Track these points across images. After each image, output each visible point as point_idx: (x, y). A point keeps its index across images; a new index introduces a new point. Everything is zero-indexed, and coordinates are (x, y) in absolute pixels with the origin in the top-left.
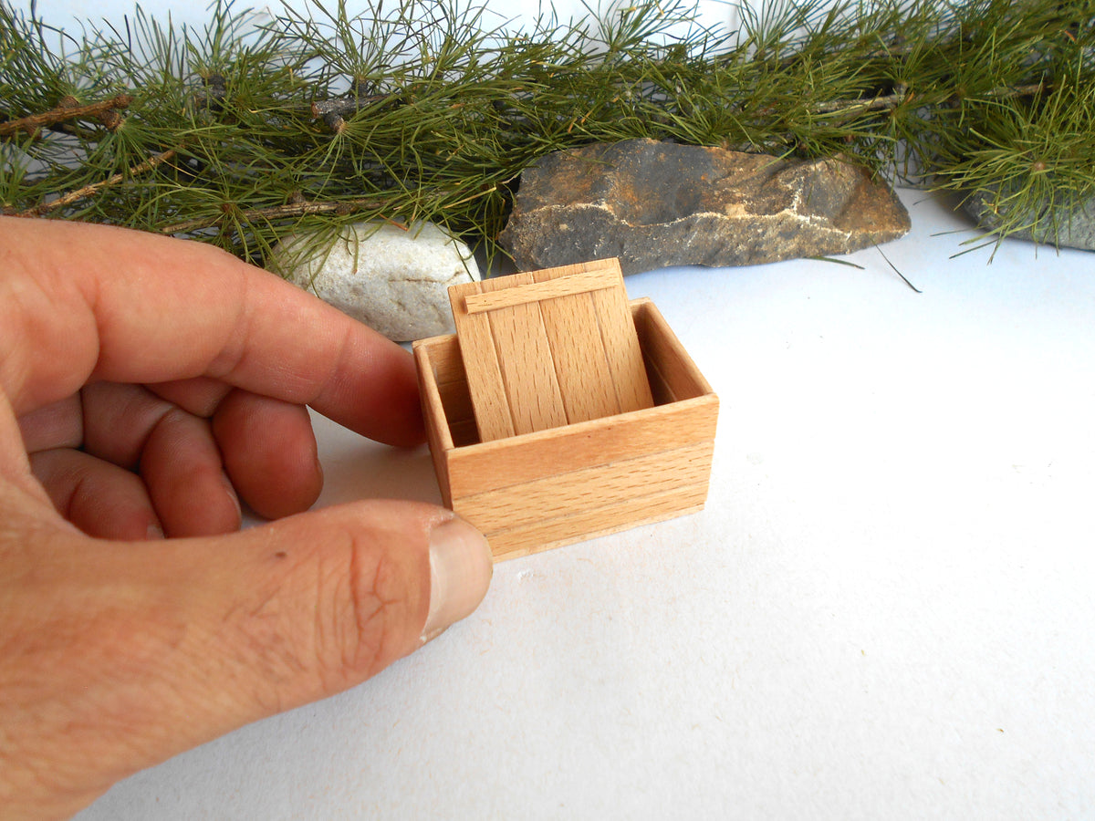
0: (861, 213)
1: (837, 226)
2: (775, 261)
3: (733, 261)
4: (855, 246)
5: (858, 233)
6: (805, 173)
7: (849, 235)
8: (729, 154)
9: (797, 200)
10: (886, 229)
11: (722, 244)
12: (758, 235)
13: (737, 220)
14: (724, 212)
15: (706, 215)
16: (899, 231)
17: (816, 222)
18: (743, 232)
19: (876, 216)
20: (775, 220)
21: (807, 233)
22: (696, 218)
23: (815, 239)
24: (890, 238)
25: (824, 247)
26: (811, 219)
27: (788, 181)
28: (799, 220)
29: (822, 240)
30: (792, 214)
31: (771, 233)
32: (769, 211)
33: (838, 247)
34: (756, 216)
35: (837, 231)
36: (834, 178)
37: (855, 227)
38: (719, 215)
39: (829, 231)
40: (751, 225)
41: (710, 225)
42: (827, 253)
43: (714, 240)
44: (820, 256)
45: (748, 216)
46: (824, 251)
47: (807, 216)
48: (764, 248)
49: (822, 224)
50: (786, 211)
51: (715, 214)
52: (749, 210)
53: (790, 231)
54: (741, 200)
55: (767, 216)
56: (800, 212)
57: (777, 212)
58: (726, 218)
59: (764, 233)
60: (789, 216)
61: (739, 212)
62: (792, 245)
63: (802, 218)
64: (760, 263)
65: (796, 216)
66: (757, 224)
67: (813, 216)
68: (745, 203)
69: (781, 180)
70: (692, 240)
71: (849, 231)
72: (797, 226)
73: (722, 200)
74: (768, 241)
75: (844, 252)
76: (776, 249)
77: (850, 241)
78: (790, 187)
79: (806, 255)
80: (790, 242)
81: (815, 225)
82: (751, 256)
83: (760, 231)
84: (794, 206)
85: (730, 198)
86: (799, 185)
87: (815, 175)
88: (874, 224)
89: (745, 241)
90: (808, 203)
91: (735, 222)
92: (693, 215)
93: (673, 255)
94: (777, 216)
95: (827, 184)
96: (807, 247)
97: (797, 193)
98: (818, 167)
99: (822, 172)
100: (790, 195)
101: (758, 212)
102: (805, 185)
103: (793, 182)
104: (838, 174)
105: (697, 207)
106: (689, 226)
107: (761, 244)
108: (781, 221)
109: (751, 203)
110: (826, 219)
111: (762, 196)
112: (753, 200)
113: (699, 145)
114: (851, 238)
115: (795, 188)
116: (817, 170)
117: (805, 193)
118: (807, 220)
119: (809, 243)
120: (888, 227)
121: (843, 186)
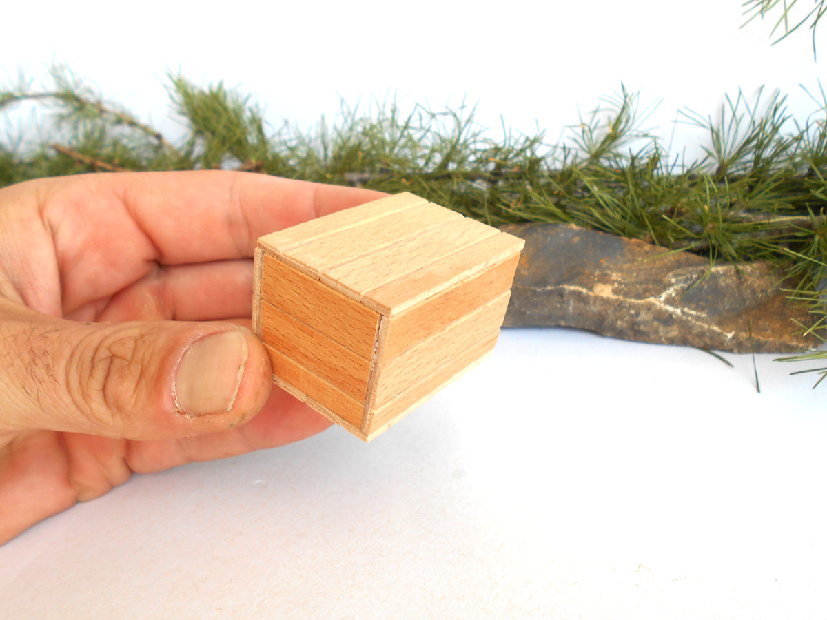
0: (760, 318)
1: (720, 324)
3: (620, 335)
4: (739, 347)
5: (744, 335)
7: (730, 335)
9: (671, 291)
10: (783, 339)
11: (602, 316)
12: (632, 316)
13: (606, 298)
14: (591, 289)
15: (572, 288)
16: (801, 345)
17: (691, 315)
18: (616, 309)
19: (778, 326)
20: (642, 306)
21: (683, 324)
22: (564, 289)
23: (695, 332)
24: (790, 349)
25: (708, 341)
26: (682, 311)
27: (675, 276)
28: (667, 311)
30: (659, 302)
31: (644, 316)
32: (639, 296)
33: (722, 344)
34: (621, 298)
35: (716, 328)
36: (741, 283)
38: (585, 291)
39: (706, 326)
40: (619, 306)
41: (581, 298)
42: (714, 348)
43: (592, 311)
44: (706, 348)
46: (710, 345)
47: (677, 307)
48: (642, 328)
49: (698, 318)
50: (652, 299)
51: (580, 289)
52: (615, 292)
53: (667, 320)
54: (613, 282)
55: (632, 300)
56: (669, 301)
57: (642, 298)
58: (591, 294)
59: (637, 315)
60: (654, 304)
61: (604, 291)
62: (674, 332)
63: (670, 309)
65: (662, 305)
66: (627, 305)
67: (686, 310)
68: (616, 285)
69: (671, 274)
70: (571, 307)
71: (731, 332)
72: (671, 316)
73: (596, 279)
74: (645, 323)
75: (731, 351)
76: (657, 332)
77: (734, 341)
78: (673, 280)
79: (693, 346)
80: (669, 329)
81: (690, 318)
82: (635, 333)
83: (632, 312)
84: (664, 296)
85: (604, 279)
86: (685, 281)
87: (714, 276)
88: (769, 332)
89: (621, 318)
90: (686, 298)
91: (602, 299)
92: (561, 286)
93: (563, 318)
94: (642, 301)
95: (728, 286)
96: (690, 338)
97: (675, 287)
98: (720, 269)
99: (725, 275)
100: (666, 287)
101: (626, 295)
102: (694, 283)
103: (680, 278)
104: (751, 280)
105: (570, 281)
106: (561, 294)
107: (638, 324)
108: (649, 307)
109: (623, 286)
110: (704, 315)
111: (641, 283)
112: (626, 285)
113: (618, 235)
114: (734, 338)
115: (677, 282)
116: (718, 272)
117: (688, 289)
118: (678, 311)
119: (690, 333)
120: (786, 338)
121: (753, 292)
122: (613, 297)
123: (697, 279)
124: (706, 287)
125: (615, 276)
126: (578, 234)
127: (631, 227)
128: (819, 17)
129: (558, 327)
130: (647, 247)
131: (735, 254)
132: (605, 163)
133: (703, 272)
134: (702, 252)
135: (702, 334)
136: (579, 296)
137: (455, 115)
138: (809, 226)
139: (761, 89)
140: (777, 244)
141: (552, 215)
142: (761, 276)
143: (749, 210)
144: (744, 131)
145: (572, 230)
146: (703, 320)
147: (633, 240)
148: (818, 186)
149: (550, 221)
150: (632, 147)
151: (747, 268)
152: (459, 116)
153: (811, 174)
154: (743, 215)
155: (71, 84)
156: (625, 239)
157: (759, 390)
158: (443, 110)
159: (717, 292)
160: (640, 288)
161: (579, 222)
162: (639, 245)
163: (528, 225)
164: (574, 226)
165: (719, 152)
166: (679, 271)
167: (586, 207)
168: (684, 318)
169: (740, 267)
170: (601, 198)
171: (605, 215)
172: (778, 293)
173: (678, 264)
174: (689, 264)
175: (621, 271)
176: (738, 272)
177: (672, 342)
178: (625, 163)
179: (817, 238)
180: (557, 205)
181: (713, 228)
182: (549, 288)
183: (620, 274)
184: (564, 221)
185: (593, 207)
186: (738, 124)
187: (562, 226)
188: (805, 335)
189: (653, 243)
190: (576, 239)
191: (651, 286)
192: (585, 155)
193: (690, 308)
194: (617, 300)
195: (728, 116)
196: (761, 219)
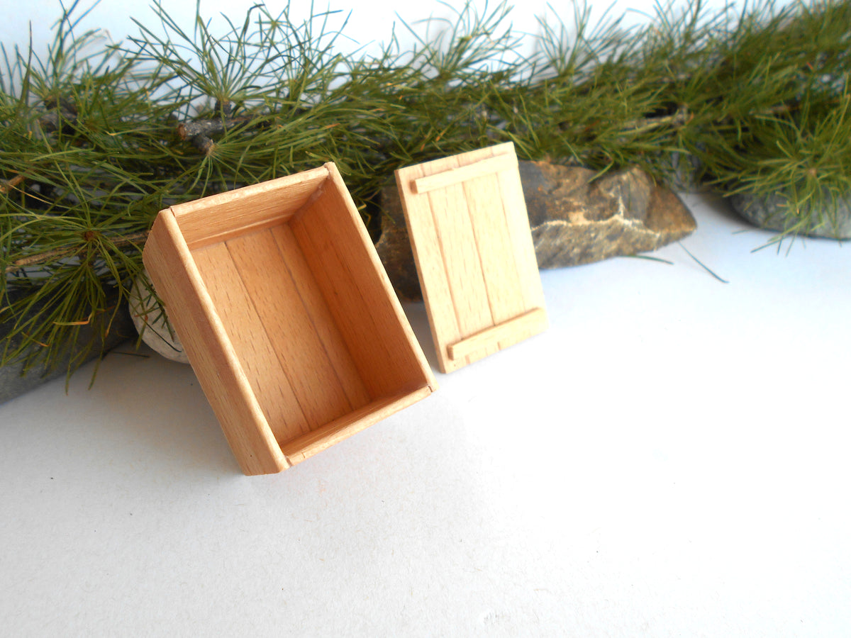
0: (662, 215)
1: (648, 227)
2: (599, 260)
3: (567, 262)
5: (664, 233)
6: (619, 182)
7: (658, 235)
8: (553, 169)
9: (621, 206)
10: (681, 228)
11: (561, 248)
12: (591, 239)
13: (578, 226)
14: (568, 220)
15: (554, 223)
17: (635, 225)
18: (581, 236)
19: (673, 217)
20: (605, 226)
22: (546, 227)
23: (633, 240)
24: (685, 235)
25: (638, 246)
26: (632, 223)
28: (623, 225)
29: (637, 241)
30: (620, 219)
31: (601, 236)
32: (601, 217)
33: (648, 245)
34: (590, 222)
35: (650, 232)
36: (638, 186)
37: (661, 227)
38: (565, 223)
39: (644, 232)
40: (587, 230)
41: (557, 231)
42: (640, 251)
44: (633, 254)
45: (587, 223)
46: (635, 249)
47: (629, 220)
48: (593, 249)
49: (639, 226)
50: (616, 217)
51: (561, 222)
52: (588, 217)
53: (617, 234)
55: (600, 222)
56: (625, 216)
57: (608, 217)
58: (570, 225)
59: (595, 237)
60: (617, 221)
61: (579, 219)
62: (614, 246)
63: (626, 223)
64: (587, 263)
65: (622, 221)
66: (592, 229)
67: (634, 220)
68: (583, 211)
69: (603, 190)
71: (658, 232)
72: (622, 229)
73: (564, 209)
74: (597, 243)
75: (652, 250)
76: (601, 250)
77: (658, 240)
78: (612, 195)
79: (623, 255)
80: (613, 243)
81: (635, 228)
83: (593, 235)
84: (621, 212)
85: (570, 208)
86: (619, 193)
88: (673, 225)
89: (580, 244)
90: (628, 210)
91: (574, 228)
92: (544, 224)
94: (607, 222)
96: (625, 248)
97: (619, 200)
100: (614, 202)
101: (594, 218)
103: (613, 191)
107: (592, 247)
108: (609, 226)
109: (587, 210)
110: (641, 222)
111: (590, 204)
114: (660, 237)
115: (617, 196)
117: (625, 199)
119: (627, 243)
120: (683, 227)
121: (644, 193)
125: (574, 202)
146: (642, 227)
159: (633, 199)
160: (595, 209)
166: (603, 185)
168: (631, 229)
169: (632, 172)
176: (634, 177)
177: (608, 256)
193: (632, 218)
194: (588, 226)
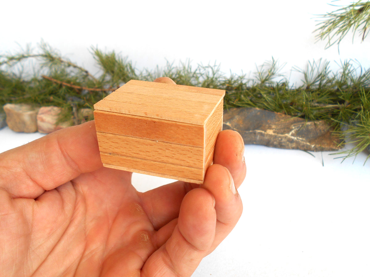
0: (323, 140)
1: (310, 142)
3: (275, 146)
4: (316, 150)
5: (318, 146)
7: (313, 146)
9: (293, 132)
11: (269, 140)
12: (280, 140)
14: (265, 131)
15: (259, 131)
17: (300, 140)
20: (283, 137)
21: (297, 142)
22: (256, 132)
24: (333, 150)
26: (297, 139)
27: (294, 126)
28: (292, 139)
30: (289, 135)
31: (284, 140)
32: (282, 133)
33: (310, 149)
34: (276, 134)
35: (308, 144)
36: (316, 128)
37: (316, 143)
38: (263, 132)
39: (305, 143)
40: (275, 137)
43: (266, 139)
46: (306, 149)
47: (295, 137)
48: (283, 144)
49: (302, 140)
50: (287, 135)
51: (261, 131)
52: (274, 132)
53: (292, 141)
54: (273, 129)
55: (280, 135)
56: (293, 135)
58: (265, 133)
59: (281, 140)
61: (270, 132)
62: (294, 145)
63: (293, 137)
66: (278, 137)
67: (298, 138)
68: (274, 130)
69: (292, 125)
70: (258, 137)
71: (313, 145)
73: (267, 128)
74: (284, 142)
75: (313, 151)
76: (288, 145)
77: (314, 148)
78: (293, 128)
79: (300, 149)
80: (292, 144)
81: (299, 141)
82: (280, 146)
83: (280, 139)
84: (291, 133)
85: (270, 128)
86: (298, 128)
87: (307, 126)
88: (326, 144)
89: (276, 141)
90: (298, 134)
91: (269, 135)
92: (255, 131)
93: (255, 141)
94: (283, 135)
95: (312, 129)
96: (299, 147)
97: (294, 130)
98: (309, 123)
99: (311, 125)
100: (291, 130)
101: (278, 133)
102: (300, 128)
103: (296, 127)
104: (319, 127)
105: (258, 128)
106: (255, 133)
107: (282, 143)
108: (286, 137)
109: (276, 130)
110: (304, 139)
111: (282, 129)
112: (277, 130)
113: (273, 111)
114: (314, 147)
115: (295, 128)
116: (308, 124)
117: (299, 130)
118: (296, 138)
119: (300, 145)
120: (331, 146)
121: (320, 130)
122: (273, 134)
123: (302, 127)
124: (304, 129)
125: (273, 127)
126: (259, 111)
127: (278, 109)
128: (340, 40)
129: (253, 144)
130: (283, 115)
131: (314, 118)
132: (267, 85)
133: (303, 125)
134: (303, 117)
135: (303, 146)
136: (261, 134)
137: (212, 68)
138: (338, 108)
139: (321, 59)
140: (328, 114)
141: (249, 104)
142: (323, 125)
143: (318, 103)
144: (315, 74)
145: (257, 110)
146: (304, 141)
147: (279, 113)
148: (341, 95)
149: (249, 107)
150: (277, 80)
151: (318, 123)
152: (213, 68)
153: (338, 90)
154: (316, 104)
155: (50, 52)
156: (276, 113)
157: (323, 165)
158: (207, 65)
159: (308, 131)
160: (282, 131)
161: (259, 107)
162: (281, 115)
163: (241, 108)
164: (258, 109)
165: (307, 81)
166: (295, 124)
167: (262, 102)
168: (298, 140)
169: (316, 122)
170: (267, 99)
171: (268, 104)
172: (328, 131)
173: (295, 122)
174: (298, 121)
175: (275, 124)
176: (315, 124)
177: (293, 148)
178: (275, 85)
179: (341, 112)
180: (251, 100)
181: (306, 109)
182: (251, 131)
183: (275, 126)
184: (254, 107)
185: (264, 102)
186: (313, 72)
187: (253, 108)
188: (338, 146)
189: (285, 114)
190: (259, 113)
191: (286, 130)
192: (260, 82)
193: (299, 137)
194: (275, 135)
195: (310, 69)
196: (322, 105)
